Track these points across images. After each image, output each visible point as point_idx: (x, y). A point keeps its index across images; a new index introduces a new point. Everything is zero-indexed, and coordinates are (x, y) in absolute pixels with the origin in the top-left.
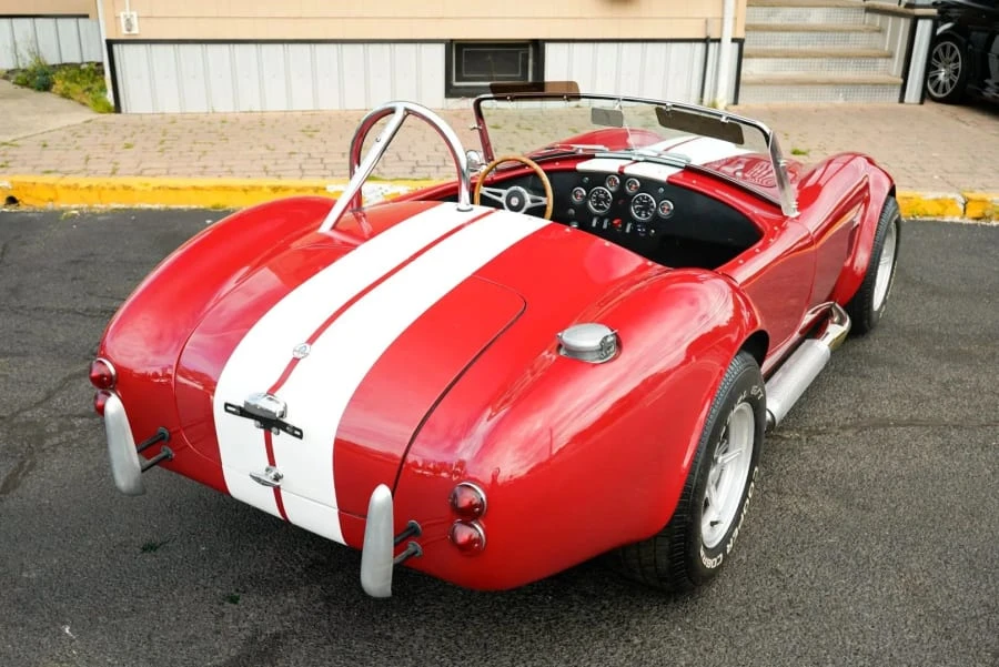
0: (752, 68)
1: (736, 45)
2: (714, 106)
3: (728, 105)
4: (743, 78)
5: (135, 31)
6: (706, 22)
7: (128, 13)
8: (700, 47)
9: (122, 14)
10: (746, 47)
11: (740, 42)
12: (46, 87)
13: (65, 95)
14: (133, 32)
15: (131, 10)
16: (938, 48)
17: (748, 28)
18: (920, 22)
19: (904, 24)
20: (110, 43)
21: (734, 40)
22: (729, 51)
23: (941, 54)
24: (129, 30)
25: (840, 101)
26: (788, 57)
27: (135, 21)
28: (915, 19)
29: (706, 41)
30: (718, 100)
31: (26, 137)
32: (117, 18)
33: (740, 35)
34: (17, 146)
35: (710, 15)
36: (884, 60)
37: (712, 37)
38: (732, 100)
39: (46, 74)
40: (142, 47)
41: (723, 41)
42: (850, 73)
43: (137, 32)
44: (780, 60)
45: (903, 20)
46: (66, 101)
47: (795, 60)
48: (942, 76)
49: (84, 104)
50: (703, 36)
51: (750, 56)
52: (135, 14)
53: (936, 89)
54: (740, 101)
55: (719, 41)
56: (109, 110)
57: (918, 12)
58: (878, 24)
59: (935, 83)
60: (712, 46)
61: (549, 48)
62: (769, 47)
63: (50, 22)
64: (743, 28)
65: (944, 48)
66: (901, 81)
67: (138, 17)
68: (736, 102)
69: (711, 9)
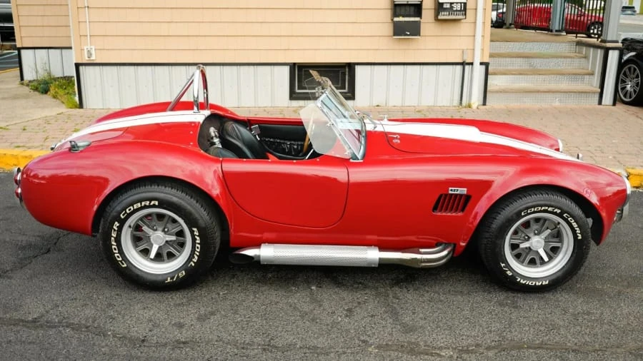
0: (494, 82)
1: (484, 67)
2: (469, 106)
3: (478, 105)
4: (489, 88)
5: (93, 57)
6: (463, 52)
7: (89, 47)
8: (459, 68)
9: (85, 48)
10: (490, 68)
11: (486, 65)
12: (46, 91)
13: (55, 97)
14: (92, 59)
15: (91, 45)
16: (626, 69)
17: (491, 56)
18: (611, 52)
19: (600, 53)
20: (77, 66)
21: (481, 64)
22: (479, 71)
23: (628, 73)
24: (89, 57)
25: (557, 104)
26: (521, 74)
27: (93, 52)
28: (607, 50)
29: (463, 64)
30: (472, 102)
31: (16, 124)
32: (82, 50)
33: (486, 60)
34: (7, 129)
35: (465, 48)
36: (588, 77)
37: (467, 61)
38: (481, 102)
39: (47, 83)
40: (97, 68)
41: (474, 64)
42: (565, 85)
43: (94, 59)
44: (516, 76)
45: (599, 51)
46: (55, 100)
47: (526, 76)
48: (628, 87)
49: (63, 102)
50: (461, 61)
51: (495, 74)
52: (93, 47)
53: (625, 96)
54: (487, 103)
55: (472, 64)
56: (76, 107)
57: (609, 45)
58: (584, 53)
59: (624, 91)
60: (467, 67)
61: (358, 69)
62: (509, 68)
63: (58, 51)
64: (488, 55)
65: (630, 69)
66: (599, 90)
67: (95, 50)
68: (484, 104)
69: (464, 43)
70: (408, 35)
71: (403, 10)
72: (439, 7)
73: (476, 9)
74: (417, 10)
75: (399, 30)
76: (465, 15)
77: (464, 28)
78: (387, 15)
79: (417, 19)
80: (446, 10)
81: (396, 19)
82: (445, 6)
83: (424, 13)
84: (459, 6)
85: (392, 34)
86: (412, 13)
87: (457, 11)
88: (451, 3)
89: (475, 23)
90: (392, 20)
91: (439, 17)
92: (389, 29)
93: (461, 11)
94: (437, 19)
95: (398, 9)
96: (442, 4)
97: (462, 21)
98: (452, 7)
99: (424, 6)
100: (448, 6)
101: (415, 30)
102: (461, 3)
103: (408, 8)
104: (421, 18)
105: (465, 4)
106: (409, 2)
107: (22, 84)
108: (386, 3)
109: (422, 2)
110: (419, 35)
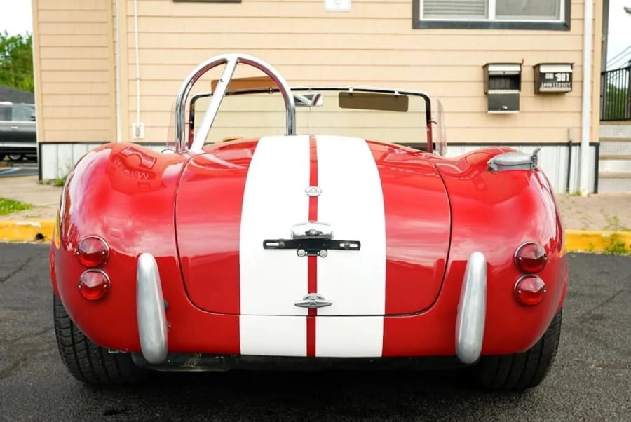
0: (606, 167)
1: (593, 148)
2: (578, 194)
3: (589, 193)
4: (600, 174)
6: (568, 130)
7: (138, 124)
8: (564, 149)
9: (134, 125)
10: (602, 150)
11: (596, 145)
14: (140, 137)
15: (140, 121)
21: (591, 144)
22: (588, 152)
24: (138, 135)
27: (142, 130)
29: (569, 144)
30: (582, 188)
32: (130, 127)
33: (596, 140)
35: (571, 126)
37: (574, 141)
38: (592, 189)
41: (582, 145)
50: (566, 141)
52: (143, 124)
54: (599, 191)
55: (579, 144)
60: (573, 148)
62: (620, 154)
64: (598, 137)
67: (146, 127)
68: (596, 191)
69: (571, 121)
70: (505, 110)
71: (497, 82)
72: (540, 78)
73: (582, 82)
74: (514, 82)
75: (494, 104)
76: (571, 86)
77: (569, 102)
78: (479, 88)
79: (515, 92)
80: (549, 80)
81: (491, 92)
82: (547, 77)
83: (523, 85)
84: (564, 75)
85: (487, 109)
86: (508, 85)
87: (561, 82)
88: (555, 73)
89: (582, 97)
90: (486, 93)
91: (542, 89)
92: (481, 103)
93: (566, 82)
94: (538, 92)
95: (492, 82)
96: (544, 74)
97: (567, 94)
98: (555, 78)
99: (523, 78)
100: (551, 76)
101: (514, 104)
102: (566, 73)
103: (503, 80)
104: (520, 90)
105: (571, 74)
106: (506, 73)
107: (42, 183)
108: (478, 75)
109: (520, 72)
110: (518, 109)
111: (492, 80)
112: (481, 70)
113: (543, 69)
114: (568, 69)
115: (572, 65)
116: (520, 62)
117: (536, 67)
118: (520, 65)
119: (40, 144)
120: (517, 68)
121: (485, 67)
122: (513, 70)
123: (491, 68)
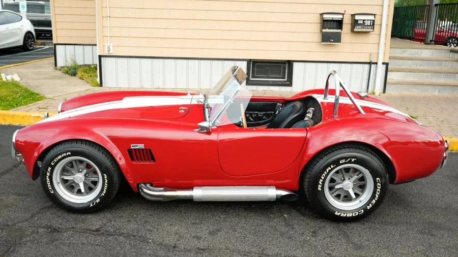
0: (392, 76)
1: (385, 66)
2: (374, 93)
3: (380, 93)
4: (388, 81)
6: (370, 55)
8: (367, 66)
9: (106, 45)
10: (390, 66)
11: (387, 64)
12: (74, 74)
13: (82, 78)
15: (110, 43)
17: (391, 58)
20: (100, 57)
21: (383, 63)
22: (381, 69)
24: (109, 52)
25: (436, 93)
27: (111, 48)
29: (370, 63)
30: (375, 91)
31: (59, 96)
32: (104, 46)
33: (386, 61)
34: (54, 99)
35: (372, 52)
37: (373, 62)
38: (382, 91)
39: (76, 69)
40: (114, 59)
41: (378, 63)
42: (442, 80)
43: (112, 52)
46: (81, 80)
49: (88, 82)
50: (369, 61)
51: (391, 71)
52: (112, 44)
54: (386, 92)
55: (376, 63)
56: (97, 85)
58: (456, 58)
60: (373, 66)
61: (295, 65)
62: (402, 67)
63: (82, 47)
64: (388, 58)
67: (113, 46)
68: (384, 91)
69: (372, 49)
70: (332, 42)
71: (329, 24)
72: (355, 23)
73: (381, 25)
74: (339, 24)
75: (326, 38)
76: (373, 28)
77: (372, 37)
78: (316, 28)
79: (339, 31)
80: (360, 24)
81: (324, 31)
82: (359, 22)
83: (344, 26)
84: (369, 22)
85: (321, 41)
86: (335, 26)
87: (367, 25)
88: (364, 20)
89: (380, 34)
90: (321, 31)
91: (355, 30)
92: (318, 37)
93: (370, 25)
94: (353, 31)
95: (325, 24)
96: (357, 20)
97: (371, 33)
98: (364, 23)
99: (344, 22)
100: (362, 22)
101: (337, 38)
102: (371, 20)
103: (332, 23)
104: (342, 30)
105: (374, 21)
106: (334, 19)
107: (56, 69)
108: (317, 19)
109: (343, 19)
110: (340, 42)
111: (325, 23)
112: (319, 15)
113: (357, 18)
114: (372, 18)
115: (375, 15)
116: (343, 12)
117: (353, 16)
118: (343, 14)
119: (55, 45)
120: (341, 16)
121: (322, 14)
122: (339, 17)
123: (325, 16)
